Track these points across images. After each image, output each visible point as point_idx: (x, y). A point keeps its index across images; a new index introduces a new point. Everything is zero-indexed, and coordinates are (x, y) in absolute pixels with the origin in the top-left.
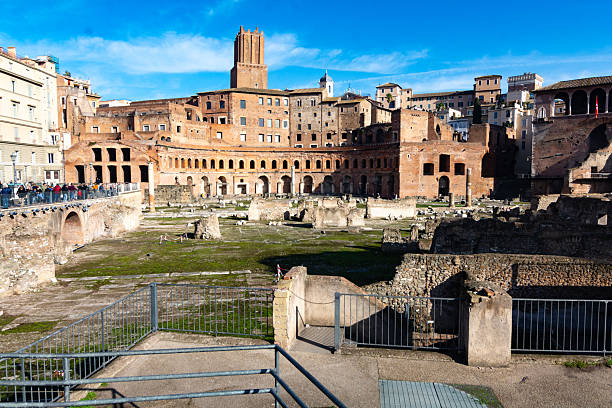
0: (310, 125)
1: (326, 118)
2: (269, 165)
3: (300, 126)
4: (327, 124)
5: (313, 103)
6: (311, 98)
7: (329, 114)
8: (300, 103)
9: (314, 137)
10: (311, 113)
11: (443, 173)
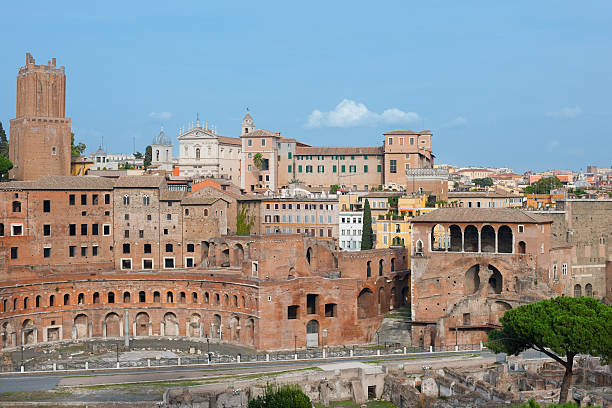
0: (141, 232)
1: (165, 223)
2: (89, 299)
3: (127, 232)
4: (166, 232)
5: (147, 201)
6: (143, 193)
7: (169, 217)
8: (126, 201)
9: (148, 248)
10: (144, 216)
11: (312, 317)
